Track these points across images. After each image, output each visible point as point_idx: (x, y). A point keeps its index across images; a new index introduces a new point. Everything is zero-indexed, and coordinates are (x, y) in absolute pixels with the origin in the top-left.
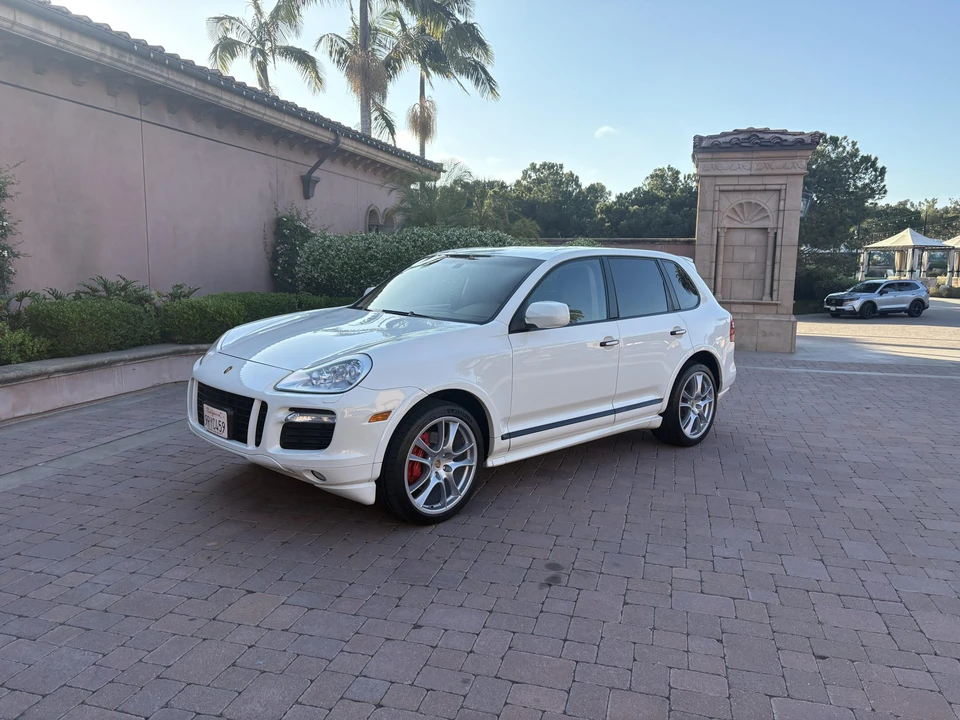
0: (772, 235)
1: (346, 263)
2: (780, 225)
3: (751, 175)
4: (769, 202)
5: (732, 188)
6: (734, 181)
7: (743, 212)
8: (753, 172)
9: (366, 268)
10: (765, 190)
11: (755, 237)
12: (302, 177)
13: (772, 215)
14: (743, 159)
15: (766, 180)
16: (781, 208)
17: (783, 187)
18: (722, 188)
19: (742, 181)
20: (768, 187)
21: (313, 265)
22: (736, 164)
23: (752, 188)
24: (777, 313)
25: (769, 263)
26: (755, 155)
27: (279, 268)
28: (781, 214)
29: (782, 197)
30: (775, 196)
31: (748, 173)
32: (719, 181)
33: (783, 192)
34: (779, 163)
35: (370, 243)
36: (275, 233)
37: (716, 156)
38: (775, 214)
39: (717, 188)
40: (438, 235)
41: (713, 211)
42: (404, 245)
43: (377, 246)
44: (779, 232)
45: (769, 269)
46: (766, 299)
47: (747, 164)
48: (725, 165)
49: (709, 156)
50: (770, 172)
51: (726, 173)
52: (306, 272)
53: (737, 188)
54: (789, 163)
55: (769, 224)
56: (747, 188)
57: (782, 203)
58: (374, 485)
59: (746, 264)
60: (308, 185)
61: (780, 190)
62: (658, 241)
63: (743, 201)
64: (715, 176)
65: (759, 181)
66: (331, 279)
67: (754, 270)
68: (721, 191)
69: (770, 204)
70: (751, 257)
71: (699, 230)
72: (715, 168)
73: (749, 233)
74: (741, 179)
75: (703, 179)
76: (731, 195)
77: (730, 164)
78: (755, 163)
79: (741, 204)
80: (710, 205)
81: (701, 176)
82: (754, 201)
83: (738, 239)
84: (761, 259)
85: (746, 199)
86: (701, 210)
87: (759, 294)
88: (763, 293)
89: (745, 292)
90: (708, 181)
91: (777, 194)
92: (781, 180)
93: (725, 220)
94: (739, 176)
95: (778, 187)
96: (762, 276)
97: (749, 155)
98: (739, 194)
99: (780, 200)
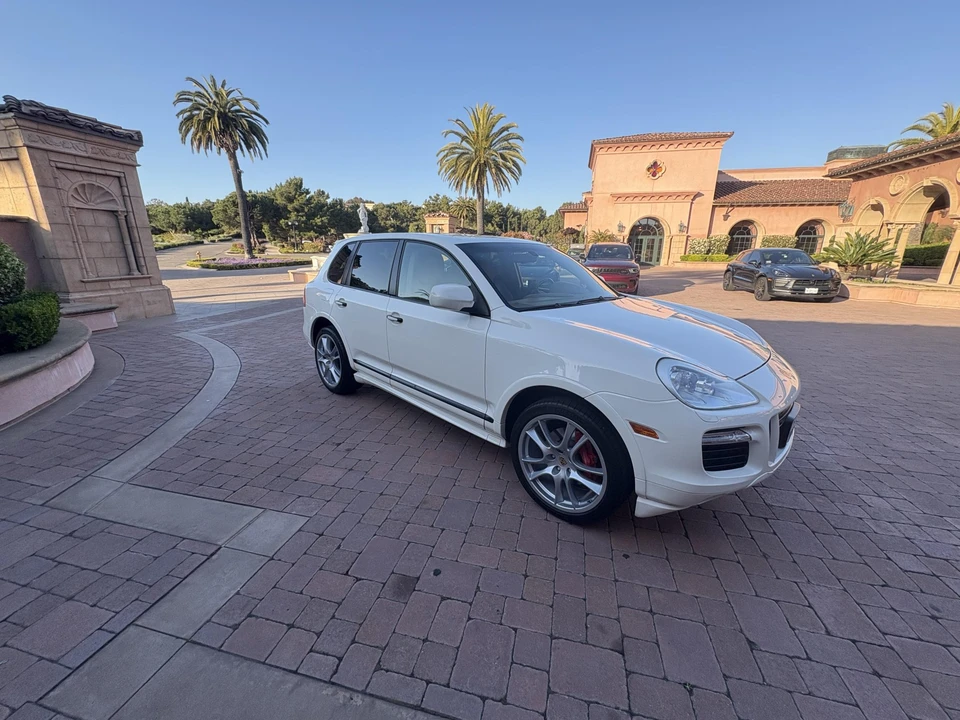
0: (122, 218)
2: (130, 210)
3: (89, 158)
4: (110, 186)
5: (71, 167)
6: (71, 160)
7: (86, 194)
8: (90, 155)
10: (106, 175)
11: (104, 219)
13: (119, 200)
14: (77, 139)
15: (105, 166)
16: (126, 194)
17: (122, 175)
18: (59, 165)
19: (80, 162)
20: (108, 173)
22: (68, 142)
23: (93, 170)
24: (151, 285)
25: (128, 242)
26: (88, 138)
28: (127, 199)
29: (124, 184)
31: (84, 154)
32: (53, 157)
33: (123, 180)
34: (114, 152)
37: (41, 127)
38: (121, 198)
39: (53, 164)
41: (58, 188)
44: (131, 215)
45: (129, 247)
46: (136, 274)
47: (81, 145)
48: (56, 140)
49: (34, 126)
50: (106, 158)
51: (58, 149)
53: (77, 168)
54: (122, 153)
55: (120, 208)
56: (88, 170)
57: (125, 189)
59: (103, 243)
61: (119, 178)
63: (85, 182)
64: (47, 150)
65: (96, 165)
67: (113, 249)
68: (58, 168)
69: (113, 187)
70: (107, 237)
71: (46, 207)
72: (45, 142)
73: (97, 214)
74: (78, 159)
75: (32, 151)
76: (71, 175)
77: (62, 140)
78: (89, 146)
79: (83, 185)
80: (51, 182)
81: (28, 147)
82: (97, 184)
83: (87, 219)
84: (116, 237)
85: (87, 180)
86: (42, 186)
87: (124, 270)
88: (130, 270)
89: (112, 269)
90: (38, 154)
91: (116, 181)
92: (119, 168)
93: (71, 199)
94: (75, 156)
95: (117, 174)
96: (122, 254)
97: (82, 137)
98: (78, 174)
99: (121, 186)
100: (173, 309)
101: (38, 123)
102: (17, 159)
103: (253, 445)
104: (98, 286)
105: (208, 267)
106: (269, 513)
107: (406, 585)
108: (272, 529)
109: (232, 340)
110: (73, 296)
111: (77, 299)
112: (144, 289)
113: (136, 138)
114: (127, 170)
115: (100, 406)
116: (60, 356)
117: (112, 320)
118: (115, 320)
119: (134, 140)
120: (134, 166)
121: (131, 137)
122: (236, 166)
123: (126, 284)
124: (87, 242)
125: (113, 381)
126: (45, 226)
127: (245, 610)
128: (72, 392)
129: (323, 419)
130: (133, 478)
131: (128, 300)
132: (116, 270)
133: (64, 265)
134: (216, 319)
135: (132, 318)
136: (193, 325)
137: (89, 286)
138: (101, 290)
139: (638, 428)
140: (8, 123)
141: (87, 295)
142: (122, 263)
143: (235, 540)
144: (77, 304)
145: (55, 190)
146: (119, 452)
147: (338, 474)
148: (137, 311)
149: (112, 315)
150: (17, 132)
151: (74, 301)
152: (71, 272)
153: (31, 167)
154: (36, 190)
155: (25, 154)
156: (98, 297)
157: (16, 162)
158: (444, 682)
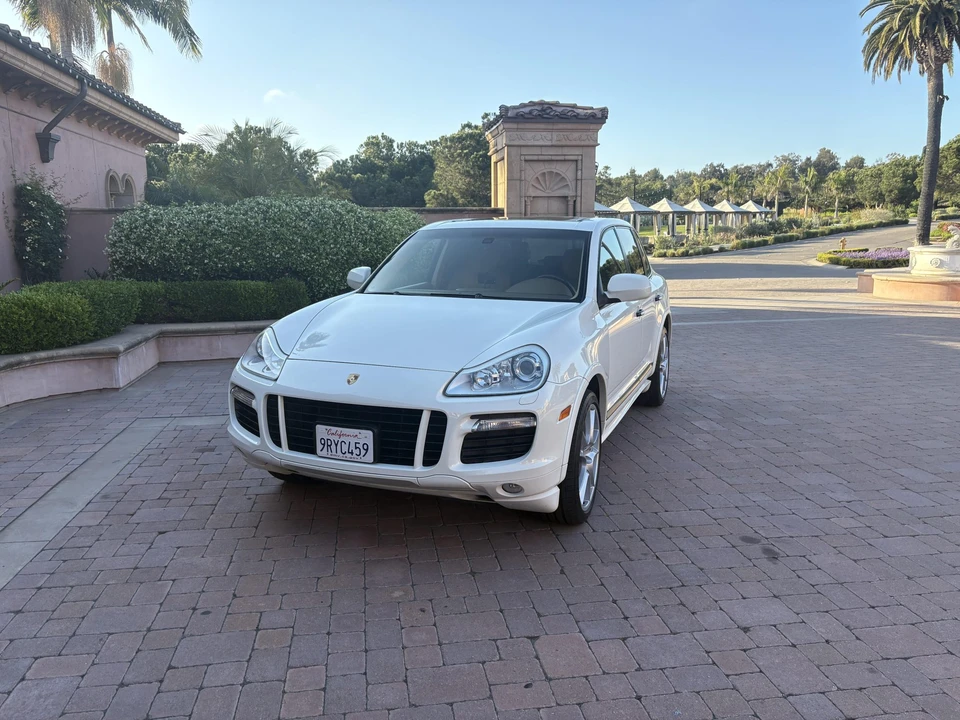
0: (571, 203)
1: (183, 241)
2: (579, 194)
3: (552, 146)
4: (567, 171)
5: (535, 158)
6: (537, 151)
7: (545, 182)
8: (554, 143)
9: (210, 245)
10: (565, 160)
11: (557, 205)
12: (37, 134)
13: (572, 185)
14: (545, 130)
15: (566, 151)
16: (579, 177)
17: (580, 158)
18: (527, 158)
19: (545, 151)
20: (568, 158)
21: (137, 244)
22: (538, 135)
23: (554, 158)
26: (555, 127)
27: (28, 249)
28: (579, 182)
29: (579, 167)
30: (573, 165)
31: (549, 143)
32: (524, 151)
33: (579, 163)
34: (576, 135)
35: (210, 216)
36: (16, 205)
37: (521, 126)
38: (574, 183)
39: (523, 158)
40: (287, 205)
41: (521, 180)
42: (252, 218)
43: (220, 219)
44: (579, 199)
47: (548, 135)
48: (529, 135)
49: (515, 126)
50: (568, 143)
51: (530, 143)
52: (127, 253)
53: (541, 158)
54: (584, 135)
55: (569, 192)
56: (549, 158)
57: (579, 173)
58: (557, 490)
60: (45, 144)
61: (576, 161)
62: (465, 210)
63: (545, 171)
64: (521, 146)
65: (559, 151)
66: (165, 260)
68: (526, 161)
73: (552, 201)
74: (543, 149)
75: (509, 149)
76: (536, 165)
77: (533, 134)
78: (555, 134)
79: (544, 174)
80: (517, 176)
81: (508, 146)
82: (555, 171)
83: (541, 206)
85: (547, 168)
86: (510, 179)
90: (514, 151)
92: (577, 151)
93: (532, 189)
94: (542, 146)
95: (575, 158)
97: (550, 127)
98: (541, 164)
99: (577, 170)
105: (836, 262)
113: (600, 115)
114: (585, 151)
119: (598, 117)
120: (594, 146)
121: (593, 116)
122: (938, 89)
126: (506, 216)
145: (519, 182)
150: (504, 134)
153: (506, 164)
154: (506, 183)
155: (504, 153)
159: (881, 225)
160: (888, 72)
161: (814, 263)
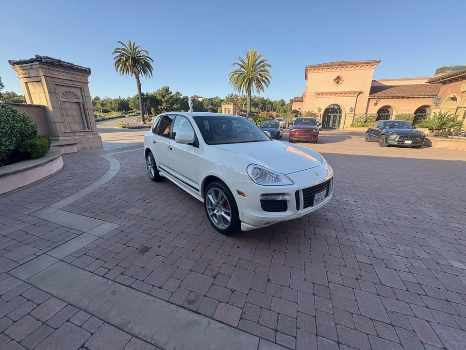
0: (82, 106)
2: (85, 102)
3: (68, 80)
5: (61, 84)
6: (62, 81)
7: (67, 95)
10: (75, 87)
11: (74, 106)
13: (81, 98)
14: (64, 72)
15: (75, 83)
16: (83, 95)
18: (57, 83)
19: (65, 81)
22: (60, 74)
23: (70, 85)
24: (93, 134)
25: (84, 116)
26: (68, 72)
28: (84, 97)
31: (67, 78)
32: (54, 80)
33: (82, 89)
34: (79, 77)
37: (50, 68)
39: (54, 83)
44: (85, 104)
45: (84, 118)
46: (87, 129)
47: (66, 75)
48: (56, 73)
49: (47, 67)
50: (76, 80)
51: (57, 77)
53: (64, 84)
54: (82, 78)
55: (80, 101)
56: (68, 85)
57: (83, 93)
59: (74, 116)
61: (81, 88)
64: (52, 77)
65: (72, 83)
67: (78, 118)
68: (56, 85)
69: (78, 93)
70: (75, 114)
71: (51, 101)
72: (51, 74)
73: (71, 104)
74: (64, 81)
75: (46, 77)
76: (61, 87)
77: (58, 73)
78: (69, 75)
79: (66, 92)
80: (54, 91)
81: (45, 76)
82: (72, 91)
83: (67, 106)
84: (79, 114)
85: (68, 89)
86: (49, 92)
87: (82, 128)
88: (84, 127)
89: (77, 127)
90: (48, 79)
91: (80, 89)
92: (81, 84)
93: (61, 98)
94: (63, 79)
95: (80, 87)
96: (81, 121)
97: (66, 71)
98: (64, 87)
99: (82, 92)
100: (102, 145)
101: (49, 66)
102: (40, 81)
103: (111, 199)
104: (71, 134)
105: (125, 127)
106: (106, 223)
107: (146, 249)
108: (106, 228)
109: (120, 158)
110: (61, 138)
111: (63, 139)
112: (90, 136)
113: (88, 71)
114: (84, 84)
115: (59, 182)
116: (47, 161)
117: (75, 149)
118: (76, 149)
119: (87, 72)
120: (87, 83)
121: (86, 71)
122: (139, 82)
123: (83, 134)
124: (67, 116)
125: (68, 173)
126: (51, 109)
127: (85, 252)
128: (51, 176)
129: (144, 190)
130: (62, 208)
131: (83, 140)
132: (79, 128)
133: (57, 125)
134: (119, 150)
135: (85, 148)
136: (108, 152)
137: (67, 134)
138: (72, 136)
139: (240, 193)
140: (37, 66)
141: (66, 138)
142: (81, 125)
143: (90, 231)
144: (62, 142)
145: (55, 94)
146: (61, 198)
147: (140, 211)
148: (86, 145)
149: (75, 147)
150: (40, 70)
151: (61, 140)
152: (60, 128)
153: (45, 85)
154: (47, 93)
155: (43, 79)
156: (71, 139)
157: (39, 83)
158: (142, 280)
159: (119, 117)
160: (123, 73)
161: (116, 127)
